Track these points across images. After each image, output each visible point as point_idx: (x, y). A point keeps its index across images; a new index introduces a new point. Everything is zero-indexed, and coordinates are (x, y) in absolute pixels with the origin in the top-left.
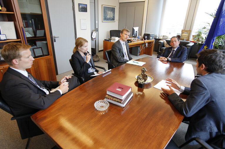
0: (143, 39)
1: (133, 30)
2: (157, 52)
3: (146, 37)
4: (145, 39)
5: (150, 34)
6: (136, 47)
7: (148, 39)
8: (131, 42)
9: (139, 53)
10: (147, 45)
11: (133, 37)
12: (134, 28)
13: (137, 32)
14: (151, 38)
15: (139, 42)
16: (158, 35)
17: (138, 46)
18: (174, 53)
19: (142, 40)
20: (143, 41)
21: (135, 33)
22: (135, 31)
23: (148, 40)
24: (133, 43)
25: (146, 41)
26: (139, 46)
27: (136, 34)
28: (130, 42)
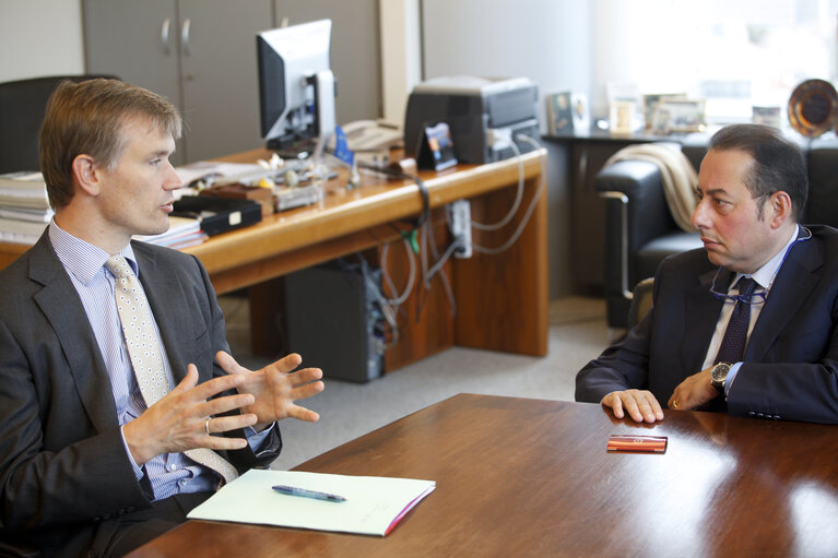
0: (408, 164)
1: (268, 64)
2: (599, 308)
3: (438, 135)
4: (427, 164)
5: (487, 89)
6: (332, 265)
7: (469, 149)
8: (252, 217)
9: (377, 346)
10: (463, 224)
11: (275, 146)
12: (272, 38)
13: (312, 81)
14: (501, 139)
15: (359, 202)
16: (580, 98)
17: (352, 259)
18: (755, 313)
19: (395, 175)
20: (410, 189)
21: (293, 98)
22: (293, 73)
23: (463, 163)
24: (283, 222)
25: (447, 179)
26: (372, 258)
27: (314, 109)
28: (235, 218)
